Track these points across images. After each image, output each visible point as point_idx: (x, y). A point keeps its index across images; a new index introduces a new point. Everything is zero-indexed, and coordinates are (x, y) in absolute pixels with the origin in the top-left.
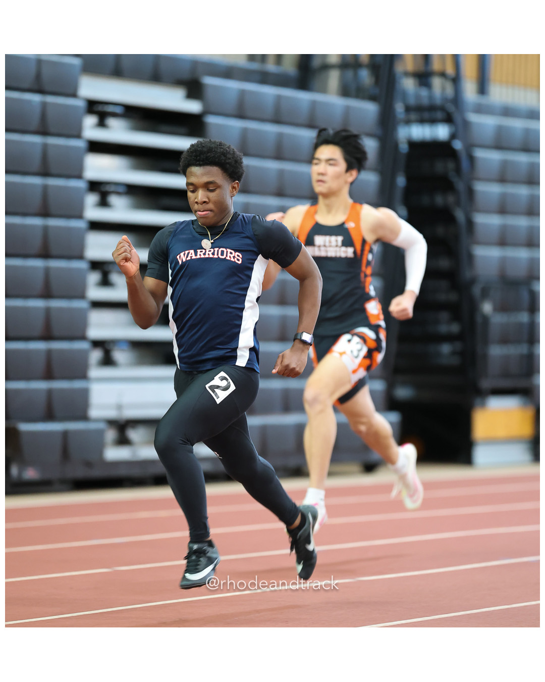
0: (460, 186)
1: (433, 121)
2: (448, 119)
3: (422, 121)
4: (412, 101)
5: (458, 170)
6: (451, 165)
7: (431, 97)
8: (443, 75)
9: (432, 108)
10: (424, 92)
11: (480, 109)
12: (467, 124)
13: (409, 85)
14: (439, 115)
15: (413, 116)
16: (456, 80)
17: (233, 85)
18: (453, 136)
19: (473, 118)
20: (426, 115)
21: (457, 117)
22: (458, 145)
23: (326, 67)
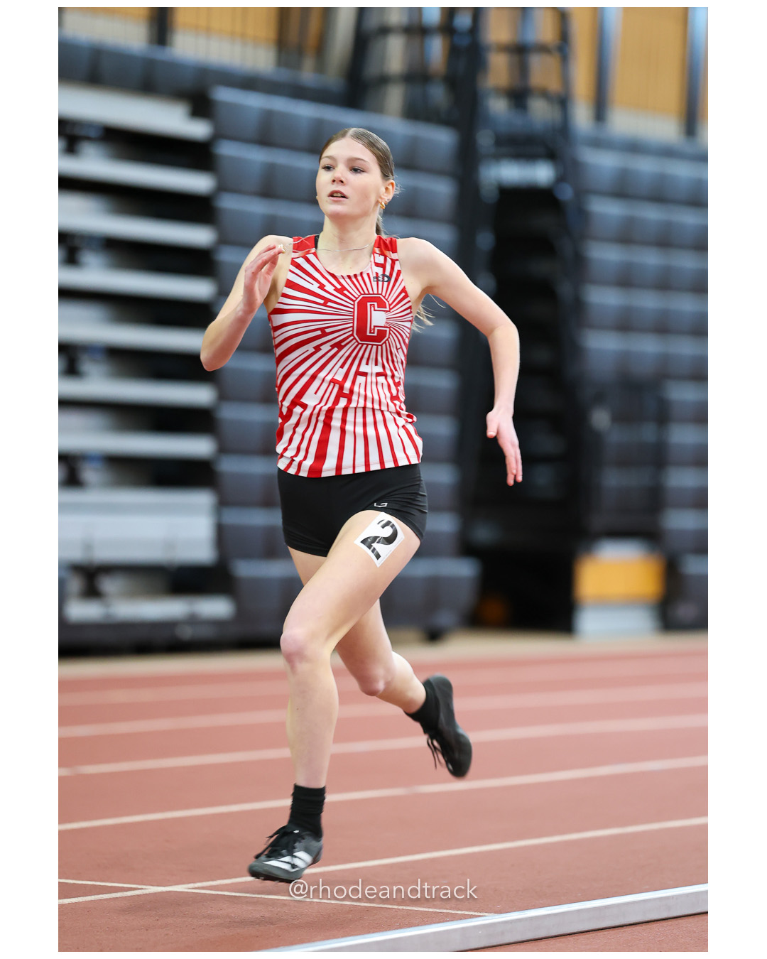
1: (530, 157)
2: (551, 155)
3: (517, 156)
4: (504, 128)
8: (545, 94)
9: (531, 141)
10: (518, 118)
11: (598, 143)
12: (577, 165)
13: (498, 107)
15: (505, 149)
16: (563, 101)
17: (254, 102)
22: (566, 193)
23: (384, 80)
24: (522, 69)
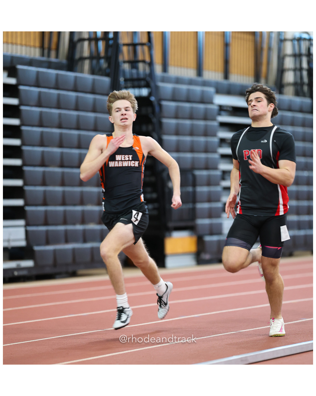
0: (154, 120)
1: (140, 87)
2: (147, 86)
3: (134, 87)
4: (128, 76)
5: (153, 112)
6: (150, 110)
7: (138, 74)
8: (144, 61)
9: (139, 79)
10: (134, 71)
11: (163, 80)
12: (157, 87)
13: (126, 67)
14: (143, 83)
15: (129, 84)
16: (151, 64)
17: (33, 69)
18: (150, 94)
19: (160, 84)
20: (136, 83)
21: (152, 84)
22: (153, 99)
23: (82, 59)
24: (135, 52)
